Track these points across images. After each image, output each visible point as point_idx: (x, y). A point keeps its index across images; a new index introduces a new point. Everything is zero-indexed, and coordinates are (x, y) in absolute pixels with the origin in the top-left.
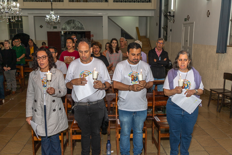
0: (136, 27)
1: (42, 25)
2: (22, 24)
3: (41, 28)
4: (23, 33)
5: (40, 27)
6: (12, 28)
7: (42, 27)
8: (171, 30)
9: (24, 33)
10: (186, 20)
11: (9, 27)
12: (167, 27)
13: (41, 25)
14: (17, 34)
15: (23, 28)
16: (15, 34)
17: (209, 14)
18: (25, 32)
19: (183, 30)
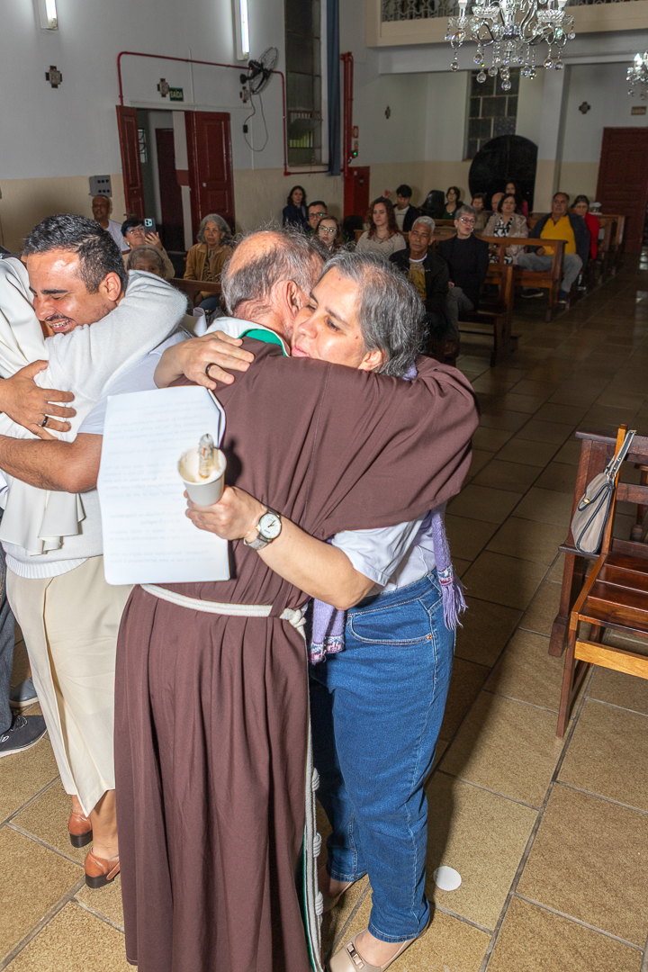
1: (589, 104)
2: (516, 98)
3: (584, 112)
4: (514, 136)
5: (581, 108)
6: (480, 117)
7: (589, 108)
9: (517, 133)
11: (468, 111)
13: (585, 103)
14: (493, 140)
15: (515, 115)
16: (486, 140)
18: (521, 130)
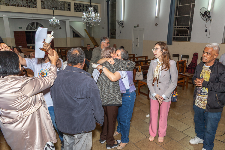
0: (85, 30)
8: (120, 32)
10: (135, 27)
12: (115, 30)
17: (156, 25)
19: (133, 32)
